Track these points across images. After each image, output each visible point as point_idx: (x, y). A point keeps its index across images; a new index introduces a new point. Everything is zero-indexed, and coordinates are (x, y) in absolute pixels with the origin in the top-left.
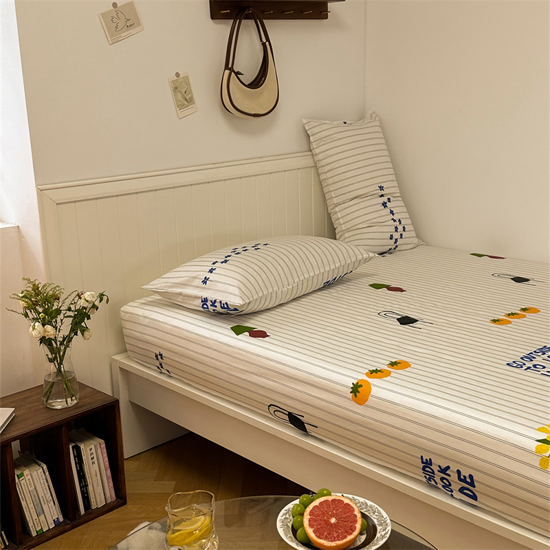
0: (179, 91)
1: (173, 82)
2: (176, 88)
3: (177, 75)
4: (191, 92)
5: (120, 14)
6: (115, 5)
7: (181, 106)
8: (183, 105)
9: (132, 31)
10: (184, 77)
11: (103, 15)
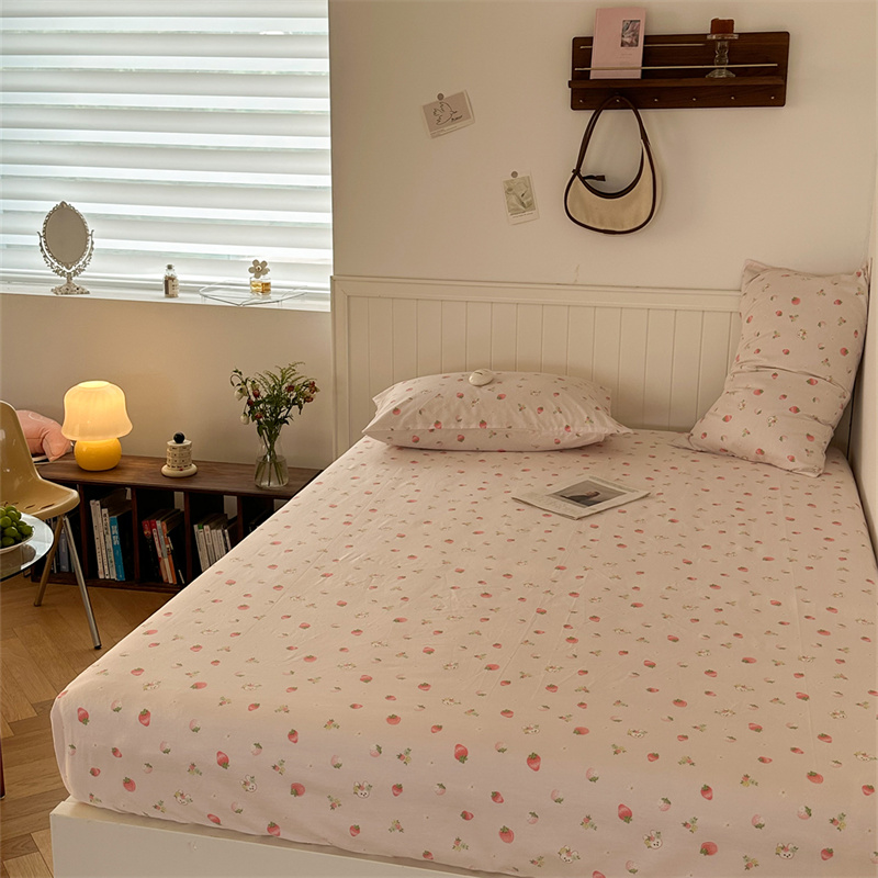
0: (514, 194)
1: (507, 182)
2: (510, 190)
3: (514, 174)
4: (531, 195)
5: (445, 106)
6: (440, 97)
7: (514, 211)
8: (518, 209)
9: (458, 125)
10: (523, 178)
11: (424, 107)
